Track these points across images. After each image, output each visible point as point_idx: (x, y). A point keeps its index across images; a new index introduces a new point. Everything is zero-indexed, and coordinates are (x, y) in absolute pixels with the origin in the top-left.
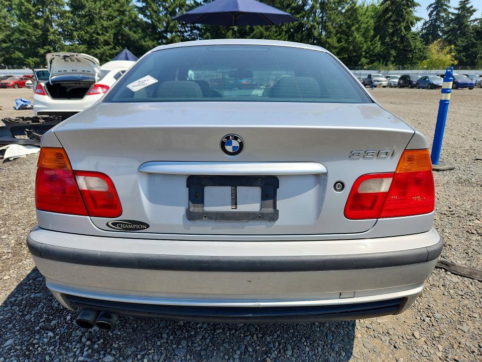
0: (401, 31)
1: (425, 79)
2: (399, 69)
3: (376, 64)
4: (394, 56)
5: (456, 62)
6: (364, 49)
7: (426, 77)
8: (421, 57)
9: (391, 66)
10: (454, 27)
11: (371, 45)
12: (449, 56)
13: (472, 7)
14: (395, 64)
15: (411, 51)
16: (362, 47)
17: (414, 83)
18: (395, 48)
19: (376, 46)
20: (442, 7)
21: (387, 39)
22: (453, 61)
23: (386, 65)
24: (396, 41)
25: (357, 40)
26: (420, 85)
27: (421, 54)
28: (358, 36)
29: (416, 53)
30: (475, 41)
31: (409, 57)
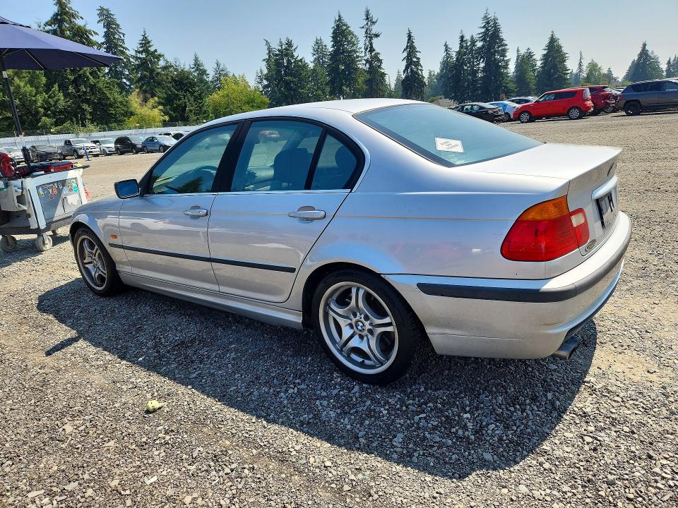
0: (88, 79)
1: (151, 140)
2: (104, 130)
3: (67, 124)
4: (90, 113)
5: (167, 118)
6: (39, 104)
7: (153, 138)
8: (126, 112)
9: (91, 127)
10: (145, 75)
11: (49, 97)
12: (156, 111)
13: (156, 51)
14: (95, 123)
15: (111, 105)
16: (35, 102)
17: (140, 146)
18: (88, 102)
19: (59, 100)
20: (116, 48)
21: (71, 89)
22: (162, 116)
23: (84, 125)
24: (85, 92)
25: (22, 90)
26: (149, 148)
27: (125, 109)
28: (22, 84)
29: (118, 107)
30: (176, 92)
31: (112, 114)
